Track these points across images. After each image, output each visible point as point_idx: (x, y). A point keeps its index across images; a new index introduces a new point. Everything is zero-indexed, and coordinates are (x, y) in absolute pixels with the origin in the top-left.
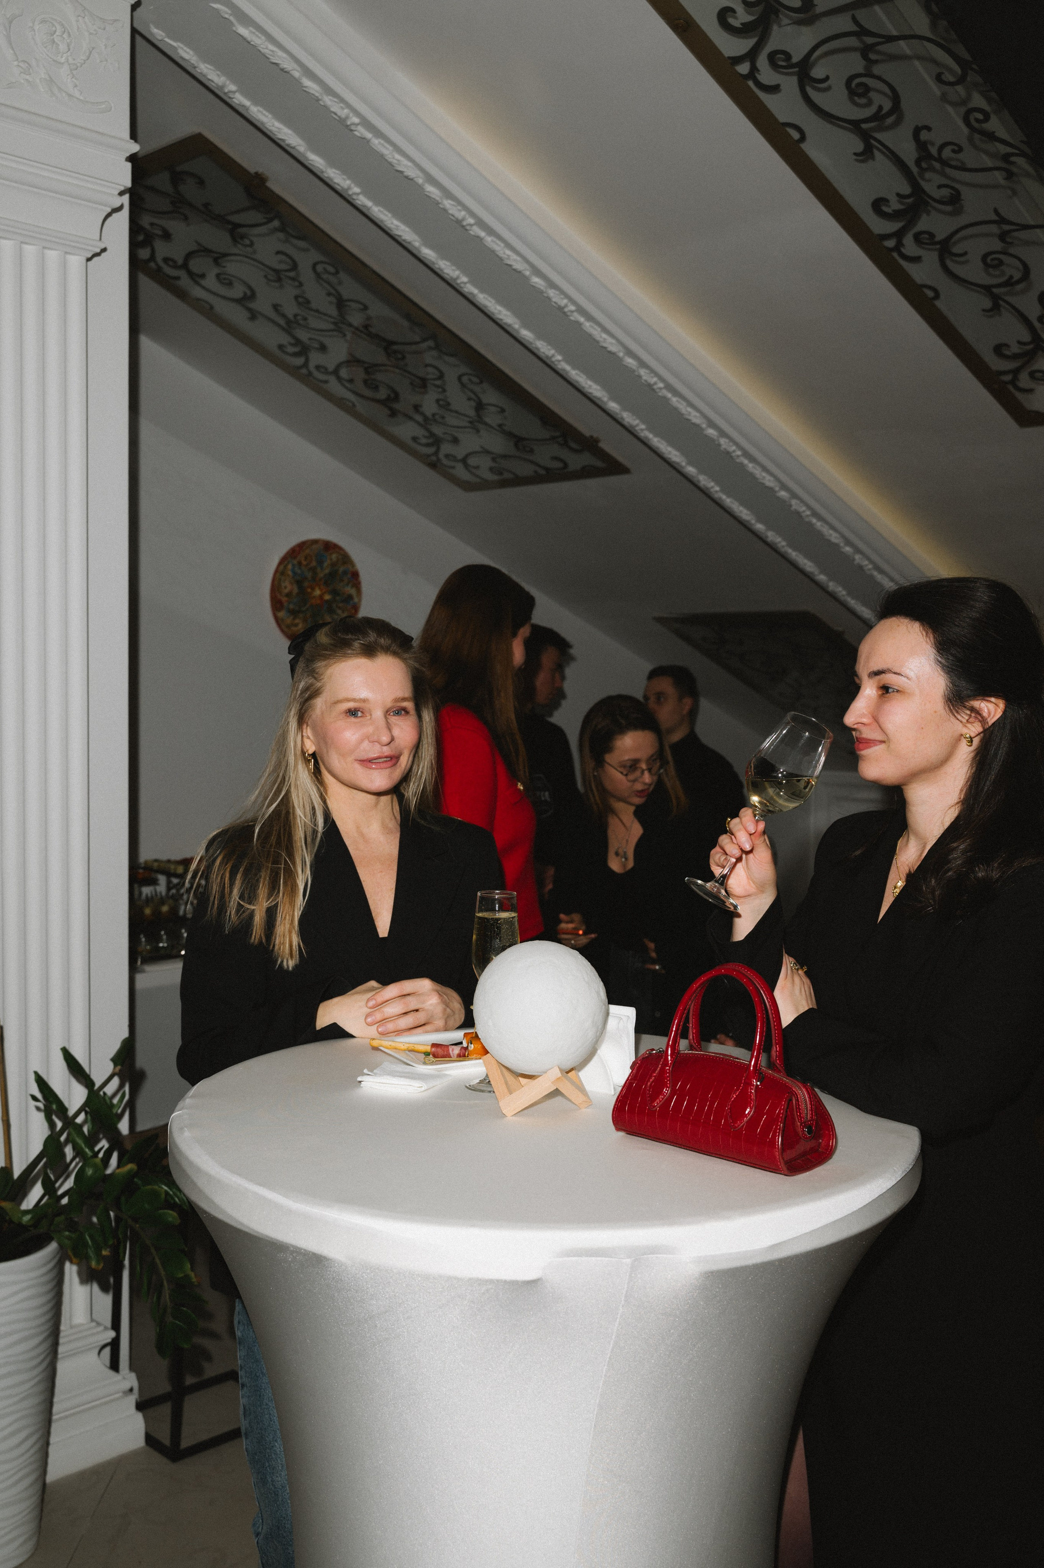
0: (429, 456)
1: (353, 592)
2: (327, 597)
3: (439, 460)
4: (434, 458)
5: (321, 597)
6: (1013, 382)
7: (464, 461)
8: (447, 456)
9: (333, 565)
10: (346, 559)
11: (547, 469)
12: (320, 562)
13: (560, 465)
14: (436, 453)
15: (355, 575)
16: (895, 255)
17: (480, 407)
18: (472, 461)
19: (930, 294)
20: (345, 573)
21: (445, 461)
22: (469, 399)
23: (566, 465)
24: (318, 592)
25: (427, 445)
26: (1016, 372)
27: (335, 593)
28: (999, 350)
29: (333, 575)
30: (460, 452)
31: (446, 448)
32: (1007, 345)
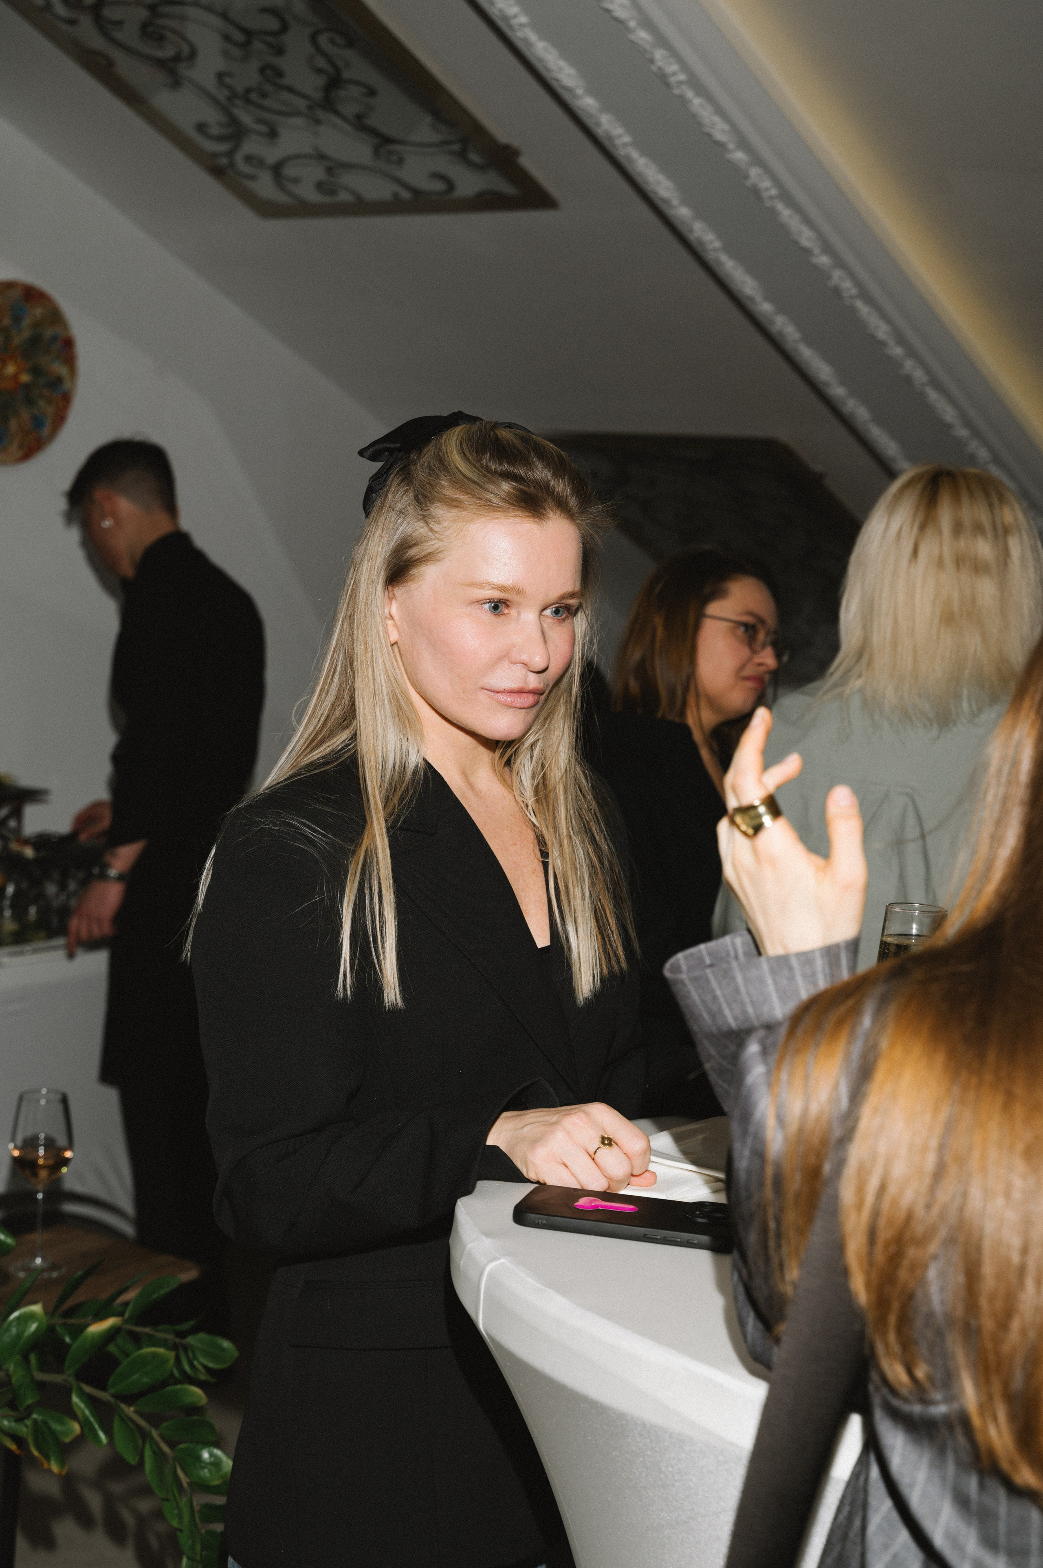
0: (215, 155)
1: (63, 371)
2: (25, 378)
3: (232, 164)
4: (224, 161)
5: (15, 377)
7: (277, 170)
8: (248, 159)
9: (36, 325)
10: (55, 316)
11: (416, 193)
12: (17, 319)
13: (439, 186)
14: (230, 154)
15: (68, 344)
17: (334, 82)
18: (290, 171)
20: (54, 339)
21: (243, 167)
22: (319, 71)
23: (451, 186)
24: (11, 369)
25: (221, 139)
27: (36, 371)
29: (35, 341)
30: (272, 155)
31: (251, 146)
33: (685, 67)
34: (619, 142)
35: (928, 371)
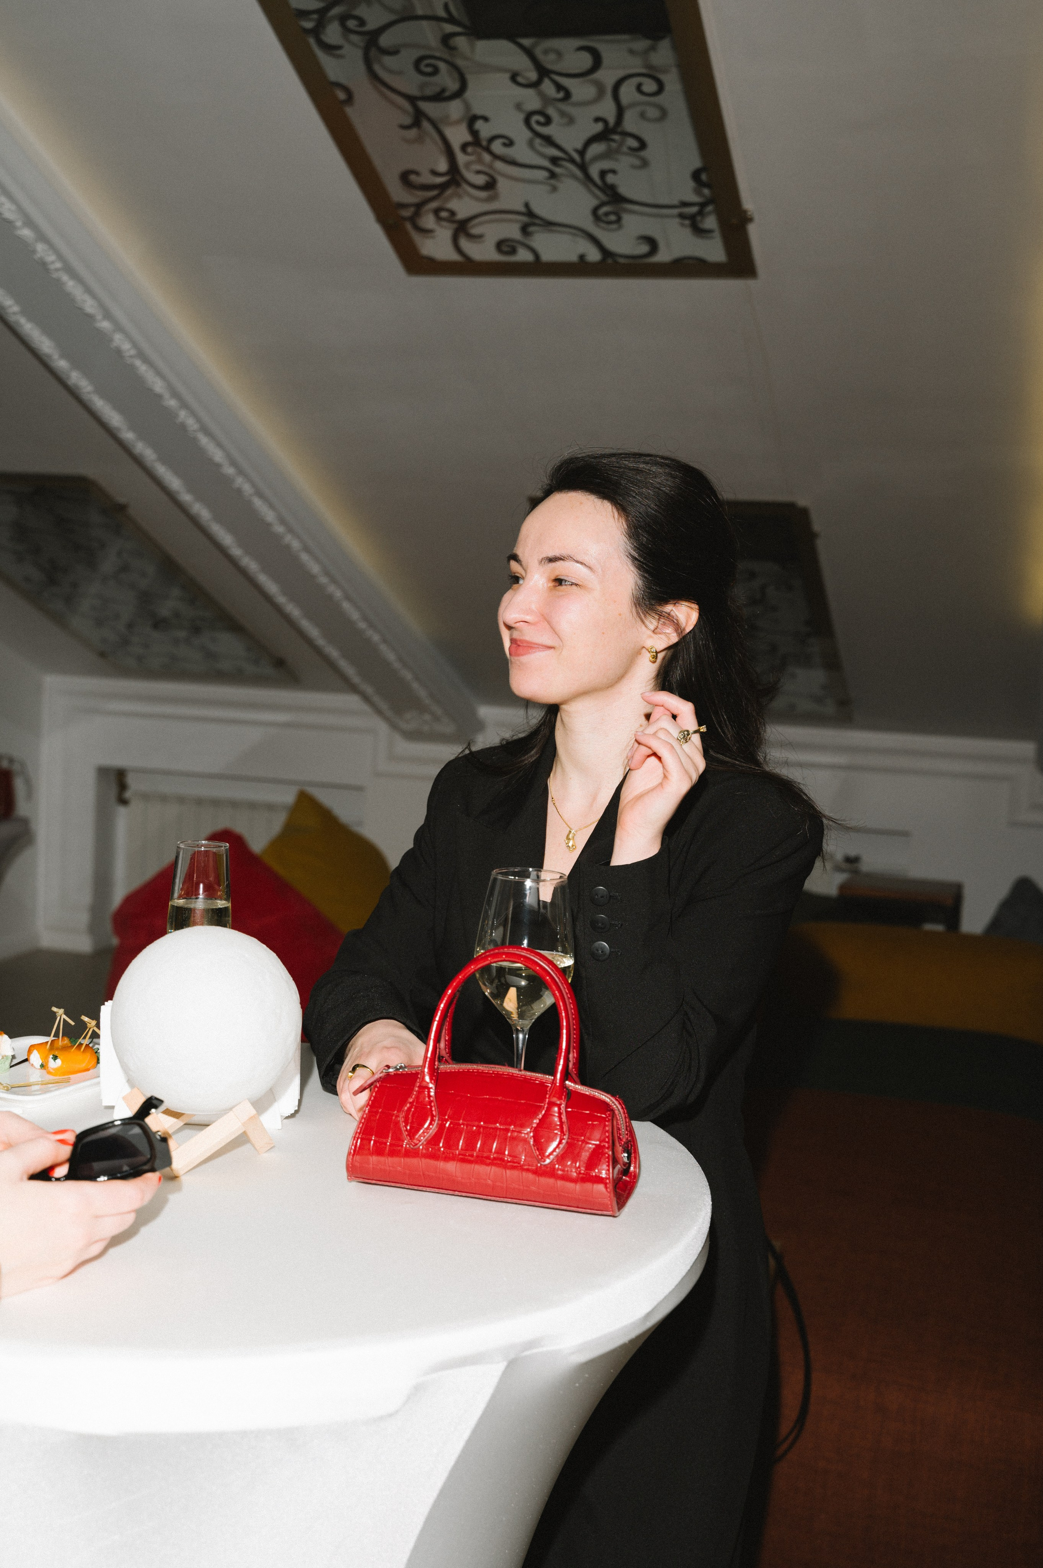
6: (413, 220)
16: (312, 41)
19: (342, 96)
26: (419, 206)
28: (405, 177)
32: (417, 173)
33: (60, 257)
34: (11, 310)
35: (253, 485)
